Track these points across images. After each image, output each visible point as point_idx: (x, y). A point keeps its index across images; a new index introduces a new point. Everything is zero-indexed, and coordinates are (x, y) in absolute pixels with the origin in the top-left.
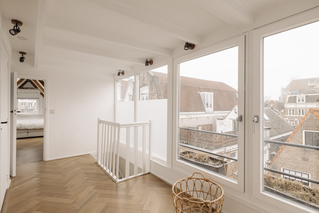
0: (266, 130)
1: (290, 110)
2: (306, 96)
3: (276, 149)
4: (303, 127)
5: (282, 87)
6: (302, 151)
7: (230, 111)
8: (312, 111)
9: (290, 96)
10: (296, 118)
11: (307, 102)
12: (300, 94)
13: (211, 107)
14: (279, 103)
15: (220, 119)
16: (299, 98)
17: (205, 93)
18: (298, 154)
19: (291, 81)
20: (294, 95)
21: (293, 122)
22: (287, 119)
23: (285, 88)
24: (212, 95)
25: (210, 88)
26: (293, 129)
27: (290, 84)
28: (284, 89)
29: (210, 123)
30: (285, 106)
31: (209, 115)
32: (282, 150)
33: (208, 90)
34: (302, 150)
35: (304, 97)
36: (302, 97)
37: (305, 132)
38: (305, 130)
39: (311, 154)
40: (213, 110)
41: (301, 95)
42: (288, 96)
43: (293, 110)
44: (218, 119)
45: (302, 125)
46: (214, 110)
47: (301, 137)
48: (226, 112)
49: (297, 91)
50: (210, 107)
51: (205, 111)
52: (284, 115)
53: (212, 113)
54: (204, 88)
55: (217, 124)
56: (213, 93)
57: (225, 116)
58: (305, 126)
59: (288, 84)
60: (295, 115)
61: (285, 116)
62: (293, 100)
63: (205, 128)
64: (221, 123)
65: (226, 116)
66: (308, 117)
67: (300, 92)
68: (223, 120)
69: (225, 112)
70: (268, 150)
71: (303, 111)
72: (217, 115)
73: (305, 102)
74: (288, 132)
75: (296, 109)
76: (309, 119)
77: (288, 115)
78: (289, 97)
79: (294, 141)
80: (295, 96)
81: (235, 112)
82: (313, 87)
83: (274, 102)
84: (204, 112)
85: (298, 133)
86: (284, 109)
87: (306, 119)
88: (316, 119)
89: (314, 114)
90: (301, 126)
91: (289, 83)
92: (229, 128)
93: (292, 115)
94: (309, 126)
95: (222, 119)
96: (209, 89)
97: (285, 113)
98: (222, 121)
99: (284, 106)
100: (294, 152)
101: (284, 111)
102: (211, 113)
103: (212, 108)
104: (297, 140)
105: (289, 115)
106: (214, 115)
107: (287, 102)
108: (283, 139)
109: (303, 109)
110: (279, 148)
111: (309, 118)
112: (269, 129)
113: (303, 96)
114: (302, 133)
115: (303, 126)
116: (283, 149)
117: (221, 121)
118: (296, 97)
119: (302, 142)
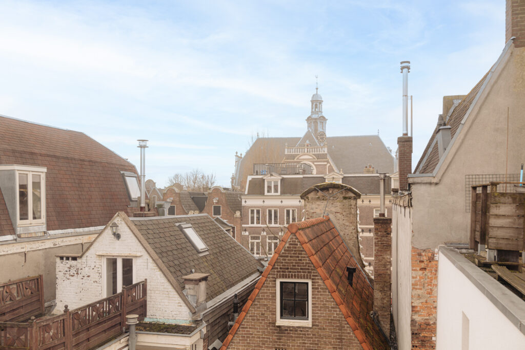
0: (197, 284)
1: (252, 212)
2: (283, 180)
3: (222, 330)
4: (278, 272)
5: (237, 153)
6: (274, 333)
7: (102, 227)
8: (294, 231)
9: (253, 179)
10: (264, 230)
11: (283, 193)
12: (272, 175)
13: (40, 218)
14: (231, 194)
15: (68, 258)
16: (269, 182)
17: (16, 167)
18: (267, 341)
19: (254, 141)
20: (260, 177)
21: (258, 241)
22: (247, 233)
23: (243, 156)
24: (43, 176)
25: (36, 151)
26: (258, 268)
27: (251, 149)
28: (241, 158)
29: (33, 274)
30: (243, 203)
31: (27, 247)
32: (234, 336)
33: (27, 157)
34: (275, 330)
35: (277, 182)
36: (275, 182)
37: (281, 283)
38: (280, 277)
39: (292, 337)
40: (45, 226)
41: (272, 177)
42: (250, 178)
43: (258, 212)
44: (62, 258)
45: (274, 265)
46: (50, 227)
47: (272, 296)
48: (92, 229)
49: (266, 167)
50: (34, 218)
51: (15, 233)
52: (241, 225)
53: (43, 237)
54: (14, 151)
55: (60, 275)
56: (45, 170)
57: (87, 245)
58: (281, 268)
59: (249, 149)
60: (262, 224)
61: (243, 225)
62: (257, 188)
63: (11, 294)
64: (73, 271)
65: (91, 244)
66: (287, 245)
67: (272, 169)
68: (79, 260)
69: (86, 229)
70: (202, 340)
71: (276, 212)
72: (59, 242)
73: (279, 193)
74: (247, 276)
75: (264, 208)
76: (288, 251)
77: (248, 224)
78: (250, 181)
79: (259, 308)
80: (262, 178)
81: (114, 234)
82: (293, 157)
83: (221, 193)
84: (9, 237)
85: (267, 287)
86: (240, 210)
87: (283, 251)
88: (302, 251)
89: (297, 239)
90: (272, 269)
91: (251, 145)
92: (96, 284)
93: (255, 225)
94: (288, 269)
95: (74, 259)
96: (32, 153)
97: (243, 218)
98: (73, 263)
99: (241, 202)
100: (259, 338)
101: (241, 215)
102: (36, 239)
103: (43, 219)
104: (265, 305)
105: (250, 225)
106: (48, 244)
107: (246, 193)
108: (236, 302)
109: (277, 210)
110: (226, 326)
111: (288, 247)
112: (205, 279)
113: (276, 178)
114: (275, 287)
115: (277, 268)
116: (236, 333)
117: (71, 262)
118: (263, 180)
119: (275, 308)
